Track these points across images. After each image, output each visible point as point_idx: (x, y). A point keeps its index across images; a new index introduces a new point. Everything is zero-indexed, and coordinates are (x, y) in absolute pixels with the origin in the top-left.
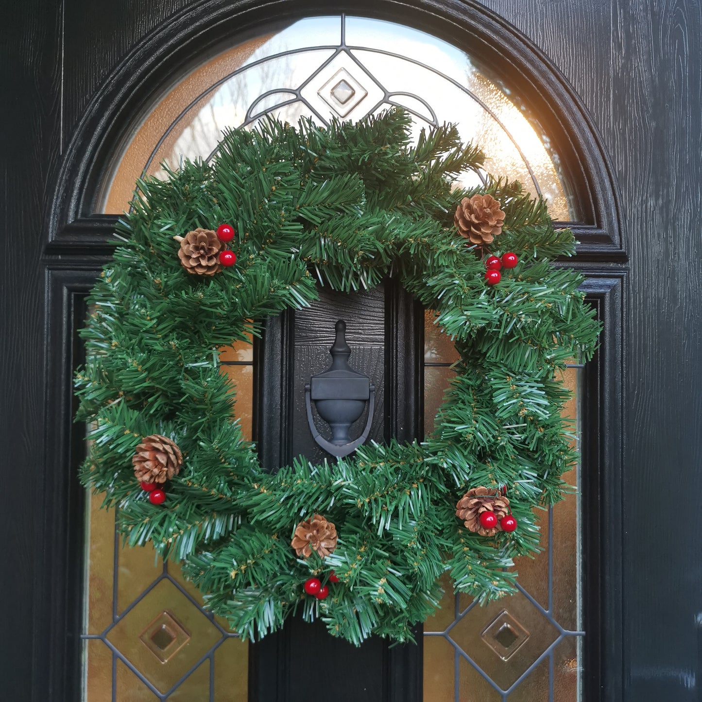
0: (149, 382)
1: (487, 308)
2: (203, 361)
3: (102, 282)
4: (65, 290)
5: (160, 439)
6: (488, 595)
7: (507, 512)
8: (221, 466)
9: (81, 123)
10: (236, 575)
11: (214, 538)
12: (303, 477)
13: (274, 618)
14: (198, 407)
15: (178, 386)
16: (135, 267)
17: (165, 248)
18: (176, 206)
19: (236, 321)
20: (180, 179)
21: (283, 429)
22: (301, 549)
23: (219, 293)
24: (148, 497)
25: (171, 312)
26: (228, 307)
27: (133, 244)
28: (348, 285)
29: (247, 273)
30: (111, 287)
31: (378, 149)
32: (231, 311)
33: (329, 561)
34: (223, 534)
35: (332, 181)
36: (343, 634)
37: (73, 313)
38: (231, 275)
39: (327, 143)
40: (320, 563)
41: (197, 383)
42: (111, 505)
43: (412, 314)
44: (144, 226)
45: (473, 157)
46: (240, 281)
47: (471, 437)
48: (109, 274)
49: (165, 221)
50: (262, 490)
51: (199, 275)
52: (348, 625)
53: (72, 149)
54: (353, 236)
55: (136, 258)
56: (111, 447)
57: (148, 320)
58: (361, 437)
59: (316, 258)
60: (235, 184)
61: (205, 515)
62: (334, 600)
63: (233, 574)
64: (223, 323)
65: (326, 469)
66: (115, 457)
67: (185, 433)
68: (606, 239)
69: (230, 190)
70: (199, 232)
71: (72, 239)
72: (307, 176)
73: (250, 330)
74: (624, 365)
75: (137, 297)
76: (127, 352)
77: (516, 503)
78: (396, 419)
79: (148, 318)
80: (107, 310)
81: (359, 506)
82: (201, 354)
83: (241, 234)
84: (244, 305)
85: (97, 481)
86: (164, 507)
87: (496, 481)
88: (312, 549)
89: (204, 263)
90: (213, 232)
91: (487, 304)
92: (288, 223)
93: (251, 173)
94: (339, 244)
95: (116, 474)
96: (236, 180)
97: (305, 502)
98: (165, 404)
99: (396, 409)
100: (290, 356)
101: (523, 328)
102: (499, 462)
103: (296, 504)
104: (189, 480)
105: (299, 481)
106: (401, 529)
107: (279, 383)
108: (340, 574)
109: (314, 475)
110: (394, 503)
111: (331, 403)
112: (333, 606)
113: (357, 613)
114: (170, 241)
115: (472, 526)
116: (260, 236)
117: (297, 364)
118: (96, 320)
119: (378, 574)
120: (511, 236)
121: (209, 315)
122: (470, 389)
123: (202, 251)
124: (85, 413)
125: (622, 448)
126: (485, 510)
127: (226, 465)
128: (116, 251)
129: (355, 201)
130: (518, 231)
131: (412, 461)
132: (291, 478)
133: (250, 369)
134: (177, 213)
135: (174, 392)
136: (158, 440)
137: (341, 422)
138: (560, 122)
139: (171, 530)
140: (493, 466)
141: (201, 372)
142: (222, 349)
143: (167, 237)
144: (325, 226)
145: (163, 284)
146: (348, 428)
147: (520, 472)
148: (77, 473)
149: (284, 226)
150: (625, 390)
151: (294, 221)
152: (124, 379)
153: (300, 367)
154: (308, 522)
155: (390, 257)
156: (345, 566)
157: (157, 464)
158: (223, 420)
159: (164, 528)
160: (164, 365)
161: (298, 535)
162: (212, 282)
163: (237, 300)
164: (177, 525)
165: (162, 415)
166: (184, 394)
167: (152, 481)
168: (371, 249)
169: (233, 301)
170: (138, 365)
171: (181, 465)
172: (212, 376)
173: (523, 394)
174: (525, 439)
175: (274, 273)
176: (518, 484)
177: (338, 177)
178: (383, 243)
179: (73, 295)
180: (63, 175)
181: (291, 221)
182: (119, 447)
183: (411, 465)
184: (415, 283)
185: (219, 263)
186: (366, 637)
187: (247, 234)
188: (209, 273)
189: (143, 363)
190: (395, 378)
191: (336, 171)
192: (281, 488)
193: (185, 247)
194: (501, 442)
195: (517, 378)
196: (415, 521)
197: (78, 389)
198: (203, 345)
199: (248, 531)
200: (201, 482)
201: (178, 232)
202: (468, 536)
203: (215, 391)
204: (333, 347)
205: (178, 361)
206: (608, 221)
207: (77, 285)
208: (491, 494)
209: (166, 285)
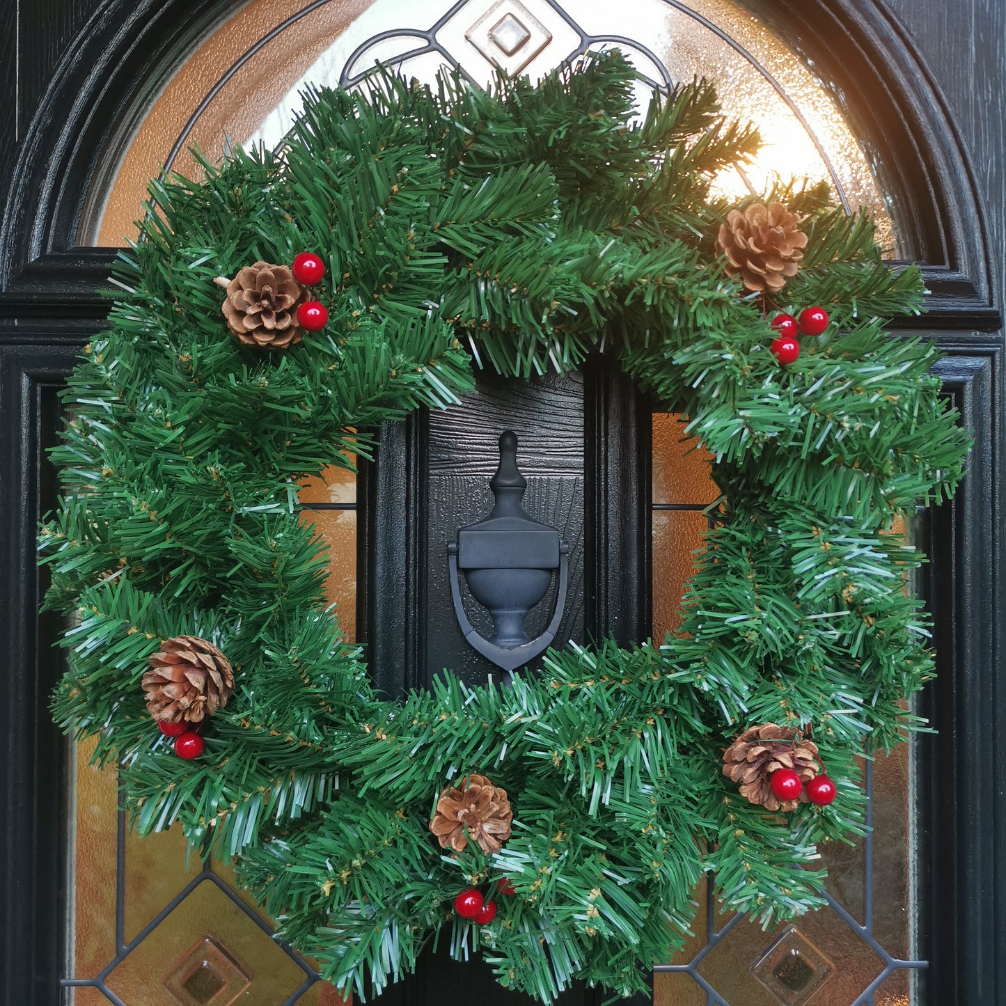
0: (171, 540)
1: (777, 405)
2: (269, 502)
3: (87, 362)
4: (25, 381)
5: (192, 644)
6: (776, 911)
7: (817, 769)
8: (303, 690)
9: (50, 86)
10: (333, 888)
11: (292, 816)
12: (451, 709)
13: (399, 955)
14: (260, 585)
15: (223, 547)
16: (148, 337)
17: (198, 299)
18: (217, 227)
19: (330, 432)
20: (225, 178)
21: (411, 621)
22: (447, 836)
23: (297, 379)
24: (173, 746)
25: (209, 414)
26: (314, 405)
27: (142, 296)
28: (527, 365)
29: (348, 343)
30: (103, 372)
31: (584, 117)
32: (318, 413)
33: (501, 863)
34: (307, 809)
35: (499, 177)
36: (522, 986)
37: (39, 419)
38: (319, 346)
39: (489, 109)
40: (483, 863)
41: (258, 542)
42: (109, 758)
43: (632, 419)
44: (162, 264)
45: (743, 142)
46: (335, 358)
47: (754, 636)
48: (99, 348)
49: (198, 249)
50: (378, 735)
51: (262, 347)
52: (530, 968)
53: (35, 130)
54: (541, 275)
55: (151, 322)
56: (102, 660)
57: (169, 429)
58: (546, 634)
59: (470, 318)
60: (323, 184)
61: (276, 776)
62: (505, 923)
63: (326, 888)
64: (305, 435)
65: (491, 693)
66: (111, 675)
67: (238, 629)
68: (967, 289)
69: (316, 195)
70: (260, 268)
71: (38, 289)
72: (452, 172)
73: (351, 447)
74: (997, 506)
75: (150, 391)
76: (129, 487)
77: (828, 751)
78: (606, 603)
79: (169, 425)
80: (98, 413)
81: (556, 763)
82: (266, 490)
83: (336, 276)
84: (342, 402)
85: (82, 716)
86: (202, 762)
87: (795, 712)
88: (469, 838)
89: (269, 324)
90: (285, 268)
91: (778, 397)
92: (419, 253)
93: (352, 165)
94: (513, 290)
95: (116, 704)
96: (327, 177)
97: (455, 754)
98: (201, 579)
99: (607, 584)
100: (421, 493)
101: (847, 440)
102: (799, 679)
103: (439, 757)
104: (246, 718)
105: (444, 717)
106: (628, 801)
107: (402, 539)
108: (521, 886)
109: (469, 705)
110: (617, 757)
111: (493, 575)
112: (505, 934)
113: (546, 946)
114: (207, 288)
115: (754, 793)
116: (370, 278)
117: (433, 505)
118: (78, 432)
119: (586, 882)
120: (810, 281)
121: (279, 418)
122: (744, 549)
123: (265, 303)
124: (59, 595)
125: (994, 648)
126: (777, 766)
127: (312, 689)
128: (113, 308)
129: (541, 213)
130: (821, 273)
131: (644, 679)
132: (429, 710)
133: (351, 516)
134: (220, 239)
135: (215, 559)
136: (188, 645)
137: (510, 607)
138: (885, 86)
139: (214, 803)
140: (788, 686)
141: (265, 523)
142: (303, 481)
143: (202, 278)
144: (487, 259)
145: (195, 364)
146: (523, 617)
147: (833, 695)
148: (48, 702)
149: (412, 258)
150: (998, 549)
151: (431, 249)
152: (124, 535)
153: (439, 512)
154: (460, 788)
155: (603, 313)
156: (531, 872)
157: (188, 688)
158: (306, 606)
159: (202, 800)
160: (200, 509)
161: (442, 811)
162: (284, 358)
163: (330, 392)
164: (224, 794)
165: (196, 599)
166: (235, 562)
167: (179, 718)
168: (572, 299)
169: (322, 394)
170: (151, 510)
171: (232, 689)
172: (287, 530)
173: (847, 558)
174: (842, 637)
175: (397, 342)
176: (831, 717)
177: (510, 171)
178: (593, 287)
179: (39, 389)
180: (18, 176)
181: (425, 249)
182: (117, 658)
183: (641, 685)
184: (647, 360)
185: (297, 325)
186: (562, 988)
187: (347, 275)
188: (279, 343)
189: (159, 505)
190: (603, 531)
191: (504, 161)
192: (413, 729)
193: (234, 296)
194: (804, 644)
195: (831, 529)
196: (652, 784)
197: (44, 553)
198: (269, 475)
199: (352, 805)
200: (267, 721)
201: (223, 271)
202: (742, 810)
203: (292, 557)
204: (495, 478)
205: (223, 502)
206: (969, 256)
207: (45, 370)
208: (786, 735)
209: (201, 366)
